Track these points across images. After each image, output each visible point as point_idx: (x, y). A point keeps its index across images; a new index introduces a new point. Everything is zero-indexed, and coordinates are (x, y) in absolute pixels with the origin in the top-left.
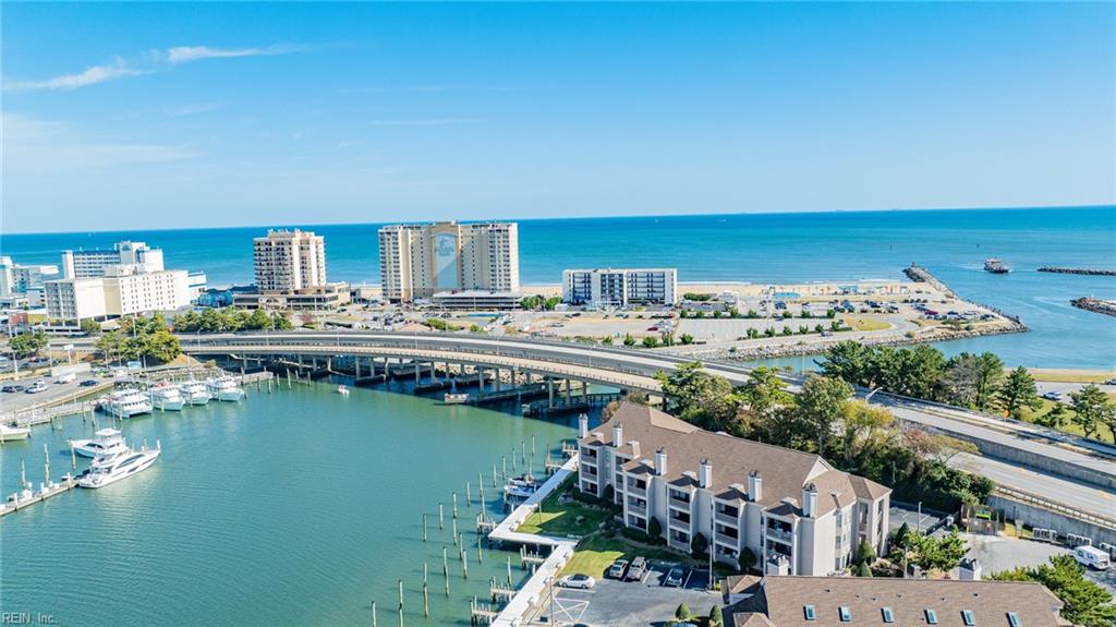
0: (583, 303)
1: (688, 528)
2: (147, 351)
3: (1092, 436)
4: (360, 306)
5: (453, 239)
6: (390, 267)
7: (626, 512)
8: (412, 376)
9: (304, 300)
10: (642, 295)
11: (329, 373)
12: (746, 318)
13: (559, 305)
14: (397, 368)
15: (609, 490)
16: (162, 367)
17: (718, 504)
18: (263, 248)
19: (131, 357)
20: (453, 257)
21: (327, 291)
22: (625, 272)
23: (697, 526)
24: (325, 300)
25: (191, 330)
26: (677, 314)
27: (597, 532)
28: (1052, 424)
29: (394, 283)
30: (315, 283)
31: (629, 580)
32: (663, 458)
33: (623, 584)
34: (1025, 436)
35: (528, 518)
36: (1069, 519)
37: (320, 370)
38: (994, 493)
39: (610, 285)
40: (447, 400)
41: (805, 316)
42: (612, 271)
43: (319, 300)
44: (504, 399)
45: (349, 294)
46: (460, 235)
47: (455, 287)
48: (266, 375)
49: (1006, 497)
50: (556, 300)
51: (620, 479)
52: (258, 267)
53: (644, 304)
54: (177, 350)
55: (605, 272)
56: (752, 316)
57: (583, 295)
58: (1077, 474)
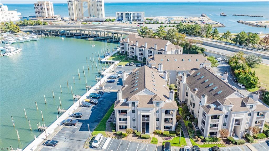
0: (121, 21)
1: (142, 56)
2: (11, 30)
3: (227, 42)
4: (64, 21)
5: (87, 3)
6: (71, 11)
7: (130, 55)
8: (80, 35)
9: (49, 19)
10: (136, 19)
11: (59, 35)
12: (161, 24)
13: (115, 21)
14: (76, 33)
15: (127, 52)
16: (16, 34)
17: (148, 51)
18: (36, 5)
19: (6, 31)
20: (87, 8)
21: (55, 17)
22: (131, 13)
23: (144, 56)
24: (55, 19)
25: (21, 25)
26: (144, 23)
27: (124, 59)
28: (220, 40)
29: (72, 15)
30: (51, 15)
31: (130, 66)
32: (138, 43)
33: (129, 67)
34: (214, 42)
35: (109, 58)
36: (218, 54)
37: (57, 34)
38: (204, 51)
39: (128, 16)
40: (89, 39)
41: (174, 23)
42: (128, 12)
43: (53, 19)
44: (103, 39)
45: (60, 18)
46: (89, 2)
47: (88, 16)
48: (43, 35)
49: (207, 51)
50: (114, 20)
51: (129, 49)
52: (36, 11)
53: (136, 21)
54: (19, 30)
55: (126, 12)
56: (162, 23)
57: (121, 19)
58: (222, 48)
